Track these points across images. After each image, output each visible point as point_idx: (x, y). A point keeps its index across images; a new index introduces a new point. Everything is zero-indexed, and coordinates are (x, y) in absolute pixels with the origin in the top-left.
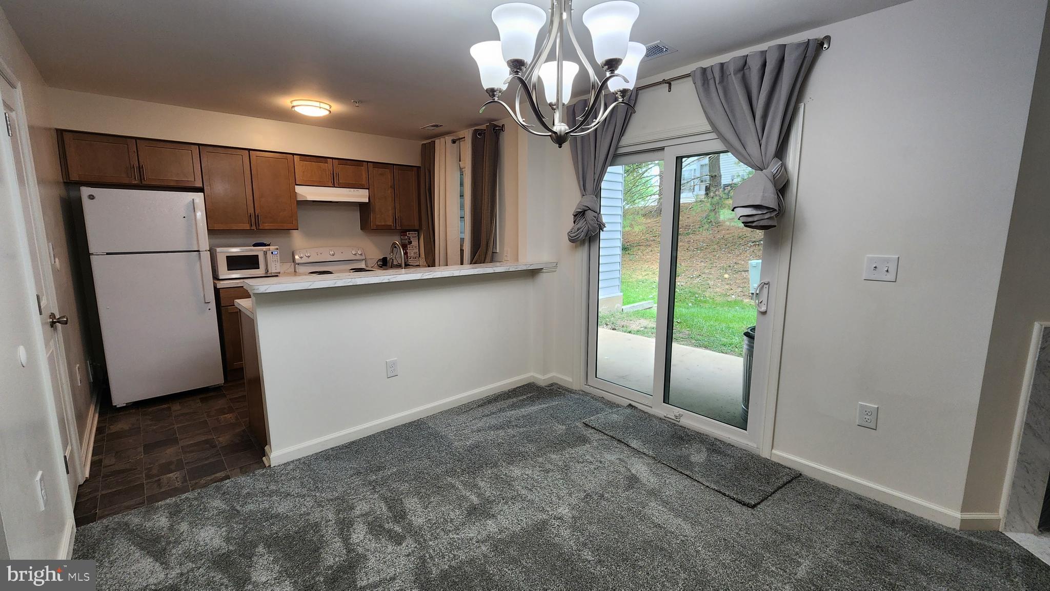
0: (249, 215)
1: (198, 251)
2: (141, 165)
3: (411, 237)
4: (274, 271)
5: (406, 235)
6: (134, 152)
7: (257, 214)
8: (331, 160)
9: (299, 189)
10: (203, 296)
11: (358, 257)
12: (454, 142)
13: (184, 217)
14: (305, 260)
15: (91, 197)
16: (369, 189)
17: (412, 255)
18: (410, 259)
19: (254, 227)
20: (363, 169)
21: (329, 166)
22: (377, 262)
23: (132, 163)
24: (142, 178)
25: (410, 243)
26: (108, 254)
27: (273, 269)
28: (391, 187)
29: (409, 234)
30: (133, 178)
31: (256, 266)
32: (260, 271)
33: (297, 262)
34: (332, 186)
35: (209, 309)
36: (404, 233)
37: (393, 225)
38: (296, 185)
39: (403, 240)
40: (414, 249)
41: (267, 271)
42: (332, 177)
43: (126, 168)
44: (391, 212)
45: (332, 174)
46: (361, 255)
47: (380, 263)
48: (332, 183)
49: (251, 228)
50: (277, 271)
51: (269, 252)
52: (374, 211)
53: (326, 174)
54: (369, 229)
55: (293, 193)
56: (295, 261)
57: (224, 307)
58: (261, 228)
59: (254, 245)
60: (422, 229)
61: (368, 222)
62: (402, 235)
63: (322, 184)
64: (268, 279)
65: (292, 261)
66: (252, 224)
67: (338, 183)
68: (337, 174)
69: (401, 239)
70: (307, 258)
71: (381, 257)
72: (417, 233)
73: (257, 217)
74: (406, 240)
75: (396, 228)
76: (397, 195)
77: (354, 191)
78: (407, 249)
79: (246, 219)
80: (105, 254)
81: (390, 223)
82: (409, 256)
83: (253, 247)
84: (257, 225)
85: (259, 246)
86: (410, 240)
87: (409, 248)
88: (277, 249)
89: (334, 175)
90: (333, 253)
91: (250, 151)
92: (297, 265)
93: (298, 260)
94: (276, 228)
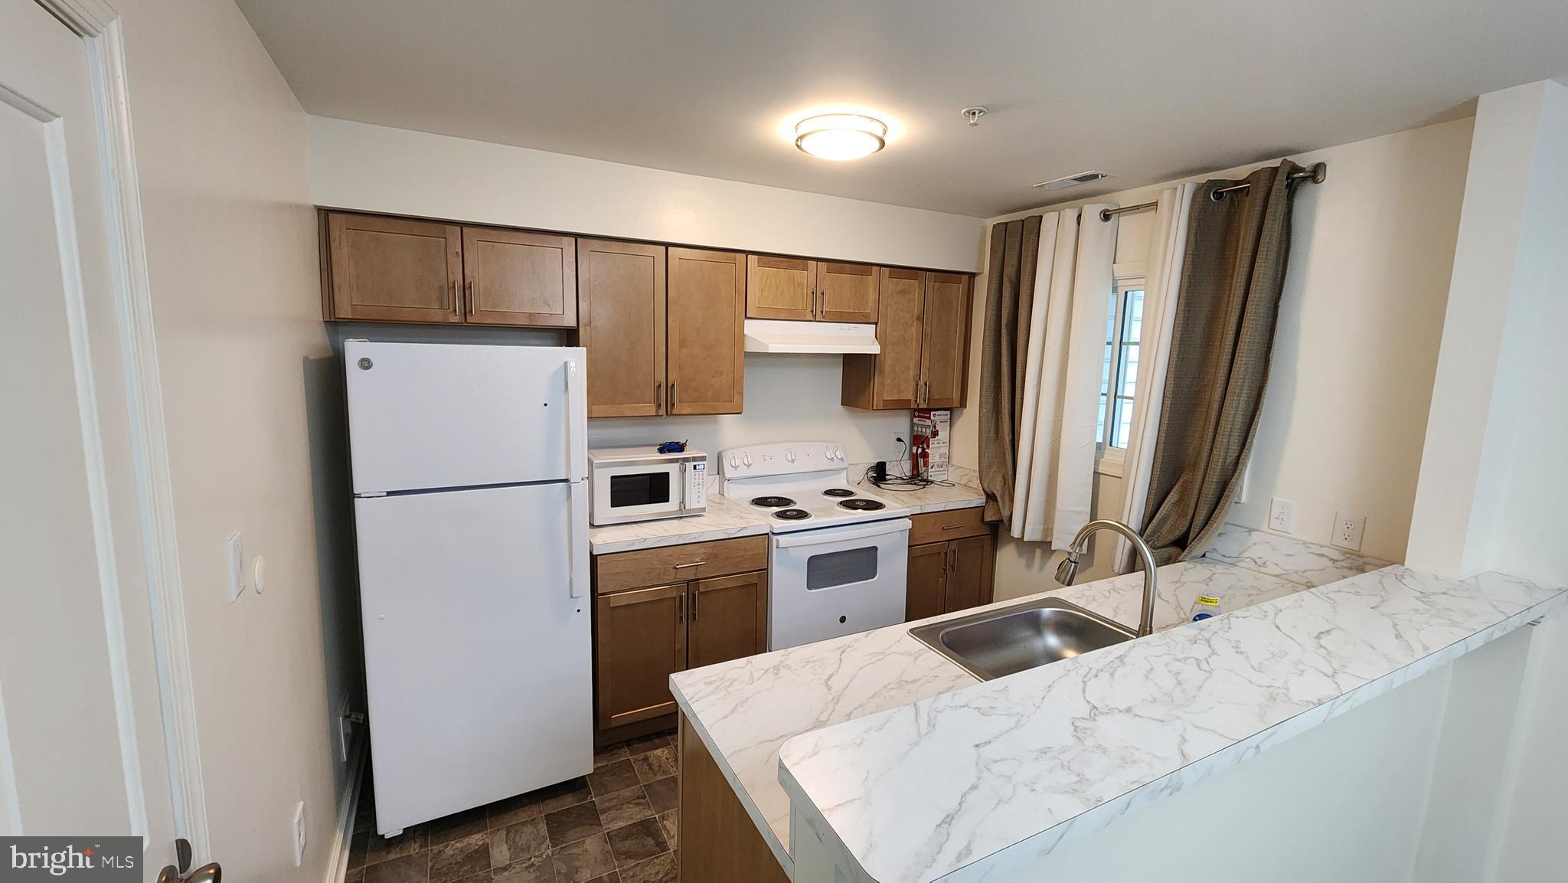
0: (657, 384)
1: (566, 481)
2: (467, 281)
3: (938, 422)
4: (695, 505)
5: (929, 418)
6: (457, 253)
7: (670, 385)
8: (815, 262)
9: (752, 328)
10: (568, 579)
11: (837, 464)
12: (1106, 216)
13: (546, 405)
14: (743, 472)
15: (366, 364)
16: (876, 324)
17: (937, 459)
18: (932, 468)
19: (663, 411)
20: (871, 280)
21: (809, 276)
22: (867, 474)
23: (451, 279)
24: (468, 310)
25: (935, 434)
26: (389, 494)
27: (692, 504)
28: (918, 318)
29: (935, 415)
30: (451, 309)
31: (664, 496)
32: (671, 506)
33: (727, 476)
34: (812, 319)
35: (579, 611)
36: (924, 413)
37: (913, 399)
38: (747, 318)
39: (918, 426)
40: (940, 447)
41: (683, 502)
42: (814, 302)
43: (441, 288)
44: (912, 373)
45: (813, 293)
46: (842, 459)
47: (871, 474)
48: (812, 311)
49: (657, 411)
50: (699, 502)
51: (689, 465)
52: (882, 372)
53: (803, 293)
54: (868, 409)
55: (740, 337)
56: (724, 474)
57: (603, 594)
58: (675, 411)
59: (661, 451)
60: (965, 407)
61: (867, 393)
62: (915, 417)
63: (793, 316)
64: (682, 521)
65: (716, 473)
66: (660, 405)
67: (822, 312)
68: (823, 294)
69: (912, 424)
70: (746, 467)
71: (874, 461)
72: (949, 412)
73: (670, 388)
74: (926, 428)
75: (918, 405)
76: (927, 335)
77: (849, 329)
78: (928, 446)
79: (650, 393)
80: (385, 494)
81: (909, 395)
82: (930, 461)
83: (659, 454)
84: (670, 405)
85: (670, 451)
86: (935, 427)
87: (931, 446)
88: (703, 459)
89: (816, 295)
90: (793, 458)
91: (670, 248)
92: (726, 482)
93: (729, 472)
94: (702, 412)
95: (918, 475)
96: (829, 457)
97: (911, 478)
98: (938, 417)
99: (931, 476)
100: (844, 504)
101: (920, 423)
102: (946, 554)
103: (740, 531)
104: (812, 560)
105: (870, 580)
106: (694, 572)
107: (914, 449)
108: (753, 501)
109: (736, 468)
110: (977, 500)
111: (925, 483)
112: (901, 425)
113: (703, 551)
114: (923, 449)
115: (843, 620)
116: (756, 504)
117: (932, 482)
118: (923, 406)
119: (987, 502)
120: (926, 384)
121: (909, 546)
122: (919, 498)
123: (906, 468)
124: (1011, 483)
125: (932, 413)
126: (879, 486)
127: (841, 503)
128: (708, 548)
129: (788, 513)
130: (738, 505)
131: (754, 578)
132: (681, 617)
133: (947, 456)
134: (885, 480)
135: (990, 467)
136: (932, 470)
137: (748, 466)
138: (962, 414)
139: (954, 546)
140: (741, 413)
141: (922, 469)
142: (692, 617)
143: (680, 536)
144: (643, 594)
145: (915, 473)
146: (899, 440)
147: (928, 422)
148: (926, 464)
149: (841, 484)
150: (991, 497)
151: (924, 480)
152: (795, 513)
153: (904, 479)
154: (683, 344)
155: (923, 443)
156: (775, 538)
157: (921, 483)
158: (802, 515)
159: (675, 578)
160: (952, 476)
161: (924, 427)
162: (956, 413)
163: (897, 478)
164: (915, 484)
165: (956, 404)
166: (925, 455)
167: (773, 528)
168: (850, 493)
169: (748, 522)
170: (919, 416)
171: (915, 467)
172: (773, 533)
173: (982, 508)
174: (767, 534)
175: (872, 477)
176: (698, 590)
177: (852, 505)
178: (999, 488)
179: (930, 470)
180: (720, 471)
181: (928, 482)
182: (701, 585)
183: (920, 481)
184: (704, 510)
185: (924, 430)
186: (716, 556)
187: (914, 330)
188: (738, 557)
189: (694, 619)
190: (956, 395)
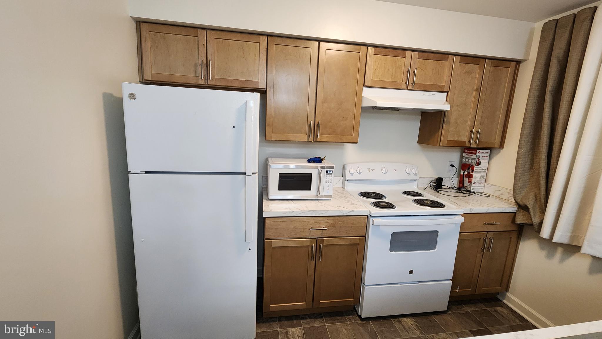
0: (309, 123)
1: (244, 173)
2: (209, 62)
3: (481, 157)
4: (326, 194)
5: (475, 154)
6: (204, 45)
7: (316, 123)
8: (411, 53)
9: (367, 93)
10: (245, 231)
11: (412, 177)
13: (234, 127)
14: (356, 177)
15: (132, 96)
16: (447, 92)
17: (478, 179)
18: (474, 184)
19: (311, 139)
20: (447, 64)
21: (406, 61)
22: (430, 184)
23: (200, 60)
24: (209, 78)
25: (478, 164)
26: (147, 173)
27: (324, 193)
28: (477, 90)
29: (479, 152)
30: (200, 77)
31: (308, 187)
32: (311, 194)
33: (347, 178)
34: (405, 88)
35: (250, 249)
36: (472, 150)
37: (467, 141)
38: (365, 86)
39: (466, 158)
40: (481, 172)
41: (318, 192)
42: (408, 76)
43: (195, 65)
44: (469, 124)
45: (408, 71)
46: (415, 174)
47: (432, 184)
48: (406, 83)
49: (308, 139)
50: (328, 192)
51: (323, 171)
52: (449, 122)
53: (401, 71)
54: (437, 146)
55: (359, 97)
56: (345, 177)
57: (269, 239)
58: (318, 139)
59: (309, 161)
60: (503, 148)
61: (437, 135)
62: (464, 152)
63: (394, 86)
64: (318, 202)
65: (342, 176)
66: (310, 135)
67: (412, 84)
68: (414, 72)
69: (462, 157)
70: (358, 174)
71: (435, 177)
72: (489, 151)
73: (316, 126)
74: (472, 160)
75: (471, 144)
76: (481, 101)
77: (429, 95)
78: (473, 171)
79: (305, 128)
80: (144, 173)
81: (464, 138)
82: (473, 180)
83: (307, 163)
84: (315, 135)
85: (314, 162)
86: (479, 159)
87: (475, 170)
88: (332, 167)
89: (409, 73)
90: (386, 171)
91: (321, 43)
92: (346, 182)
93: (348, 176)
94: (334, 141)
95: (463, 187)
96: (408, 173)
97: (458, 189)
98: (482, 154)
99: (473, 189)
100: (416, 201)
101: (467, 156)
102: (485, 240)
103: (350, 212)
104: (394, 235)
105: (431, 251)
106: (321, 233)
107: (462, 172)
108: (360, 193)
109: (352, 174)
110: (511, 208)
111: (468, 193)
112: (455, 157)
113: (327, 221)
114: (469, 172)
115: (411, 272)
116: (362, 195)
117: (474, 193)
118: (474, 145)
119: (518, 210)
120: (477, 132)
121: (460, 233)
122: (467, 203)
123: (455, 182)
124: (543, 201)
125: (478, 151)
126: (438, 192)
127: (415, 200)
128: (330, 220)
129: (381, 204)
130: (351, 195)
131: (357, 240)
132: (312, 258)
133: (485, 178)
134: (442, 188)
135: (523, 187)
136: (474, 185)
137: (360, 173)
138: (499, 152)
139: (490, 235)
140: (356, 143)
141: (466, 183)
142: (317, 258)
143: (314, 211)
144: (290, 243)
145: (461, 185)
146: (452, 166)
147: (474, 156)
148: (470, 181)
149: (414, 188)
150: (522, 208)
151: (468, 191)
152: (385, 204)
153: (454, 189)
154: (325, 101)
155: (468, 169)
156: (371, 219)
157: (466, 193)
158: (389, 206)
159: (310, 235)
160: (487, 190)
161: (470, 159)
162: (494, 151)
163: (449, 188)
164: (462, 193)
165: (497, 145)
166: (470, 176)
167: (371, 213)
168: (419, 195)
169: (356, 207)
170: (467, 152)
171: (461, 182)
172: (370, 215)
173: (514, 214)
174: (367, 216)
175: (433, 186)
176: (323, 244)
177: (422, 203)
178: (532, 203)
179: (472, 185)
180: (343, 175)
181: (470, 192)
182: (324, 241)
183: (466, 191)
184: (331, 196)
185: (470, 161)
186: (335, 225)
187: (473, 97)
188: (348, 227)
189: (319, 259)
190: (498, 140)
